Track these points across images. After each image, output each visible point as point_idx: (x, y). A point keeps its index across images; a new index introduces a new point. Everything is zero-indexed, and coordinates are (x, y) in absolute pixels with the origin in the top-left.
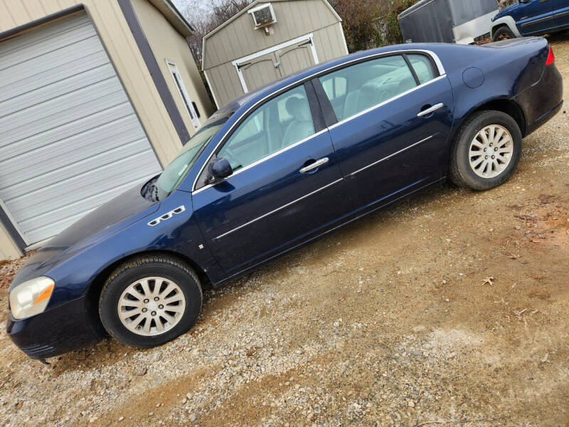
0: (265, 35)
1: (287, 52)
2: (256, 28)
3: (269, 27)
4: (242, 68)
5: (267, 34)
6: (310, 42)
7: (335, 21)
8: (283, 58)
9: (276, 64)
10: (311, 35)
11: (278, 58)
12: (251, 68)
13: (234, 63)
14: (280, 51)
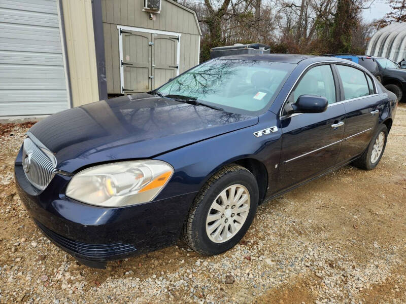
0: (148, 17)
1: (161, 38)
2: (144, 10)
3: (154, 14)
4: (124, 34)
5: (151, 18)
6: (178, 39)
7: (198, 34)
8: (156, 41)
9: (150, 43)
10: (180, 35)
11: (153, 39)
12: (131, 36)
13: (119, 27)
14: (156, 35)
